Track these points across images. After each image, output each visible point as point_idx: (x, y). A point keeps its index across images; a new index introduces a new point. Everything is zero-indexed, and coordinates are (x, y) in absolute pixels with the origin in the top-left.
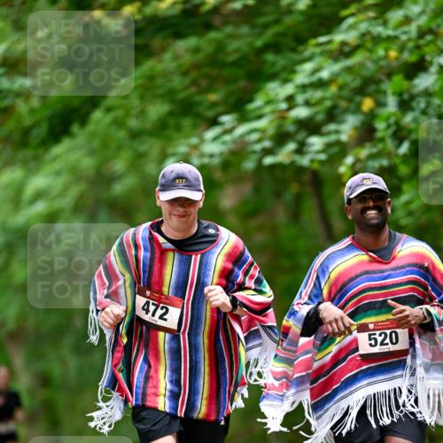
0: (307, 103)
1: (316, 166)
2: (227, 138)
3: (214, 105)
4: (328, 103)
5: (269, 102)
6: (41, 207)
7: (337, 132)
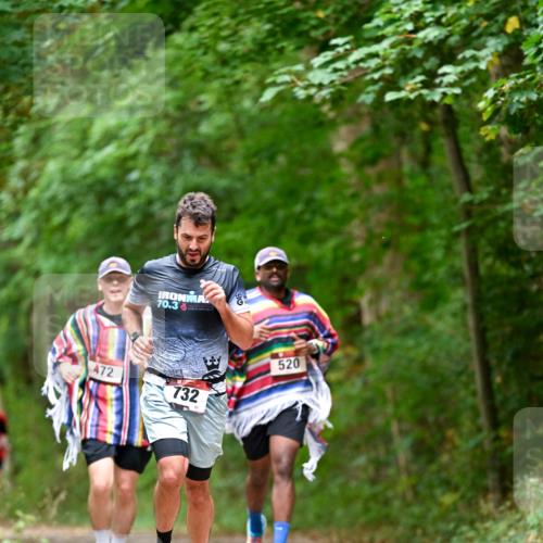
0: (438, 22)
1: (448, 101)
2: (340, 65)
3: (322, 23)
4: (465, 22)
5: (391, 22)
6: (110, 151)
7: (475, 59)
